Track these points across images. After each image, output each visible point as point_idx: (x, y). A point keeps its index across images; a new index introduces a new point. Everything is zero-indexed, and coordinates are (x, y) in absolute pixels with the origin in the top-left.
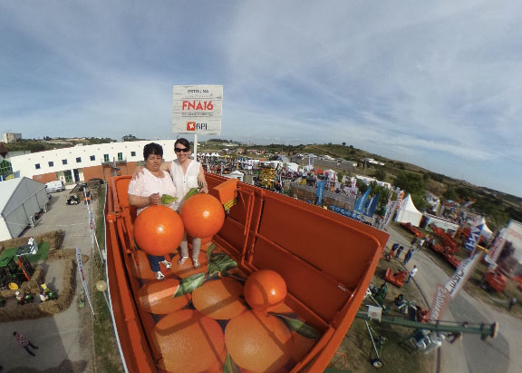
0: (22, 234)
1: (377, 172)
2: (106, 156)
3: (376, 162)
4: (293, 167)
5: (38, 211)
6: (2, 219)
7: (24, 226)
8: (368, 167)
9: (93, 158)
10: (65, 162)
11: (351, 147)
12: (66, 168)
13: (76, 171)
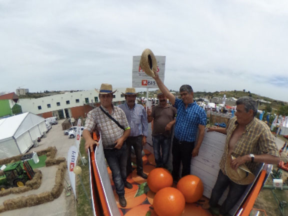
0: (28, 151)
1: (266, 107)
2: (87, 100)
3: (265, 102)
4: (212, 105)
5: (40, 136)
6: (14, 140)
7: (30, 145)
8: (260, 104)
9: (77, 101)
10: (58, 104)
11: (249, 92)
12: (59, 108)
13: (66, 110)
